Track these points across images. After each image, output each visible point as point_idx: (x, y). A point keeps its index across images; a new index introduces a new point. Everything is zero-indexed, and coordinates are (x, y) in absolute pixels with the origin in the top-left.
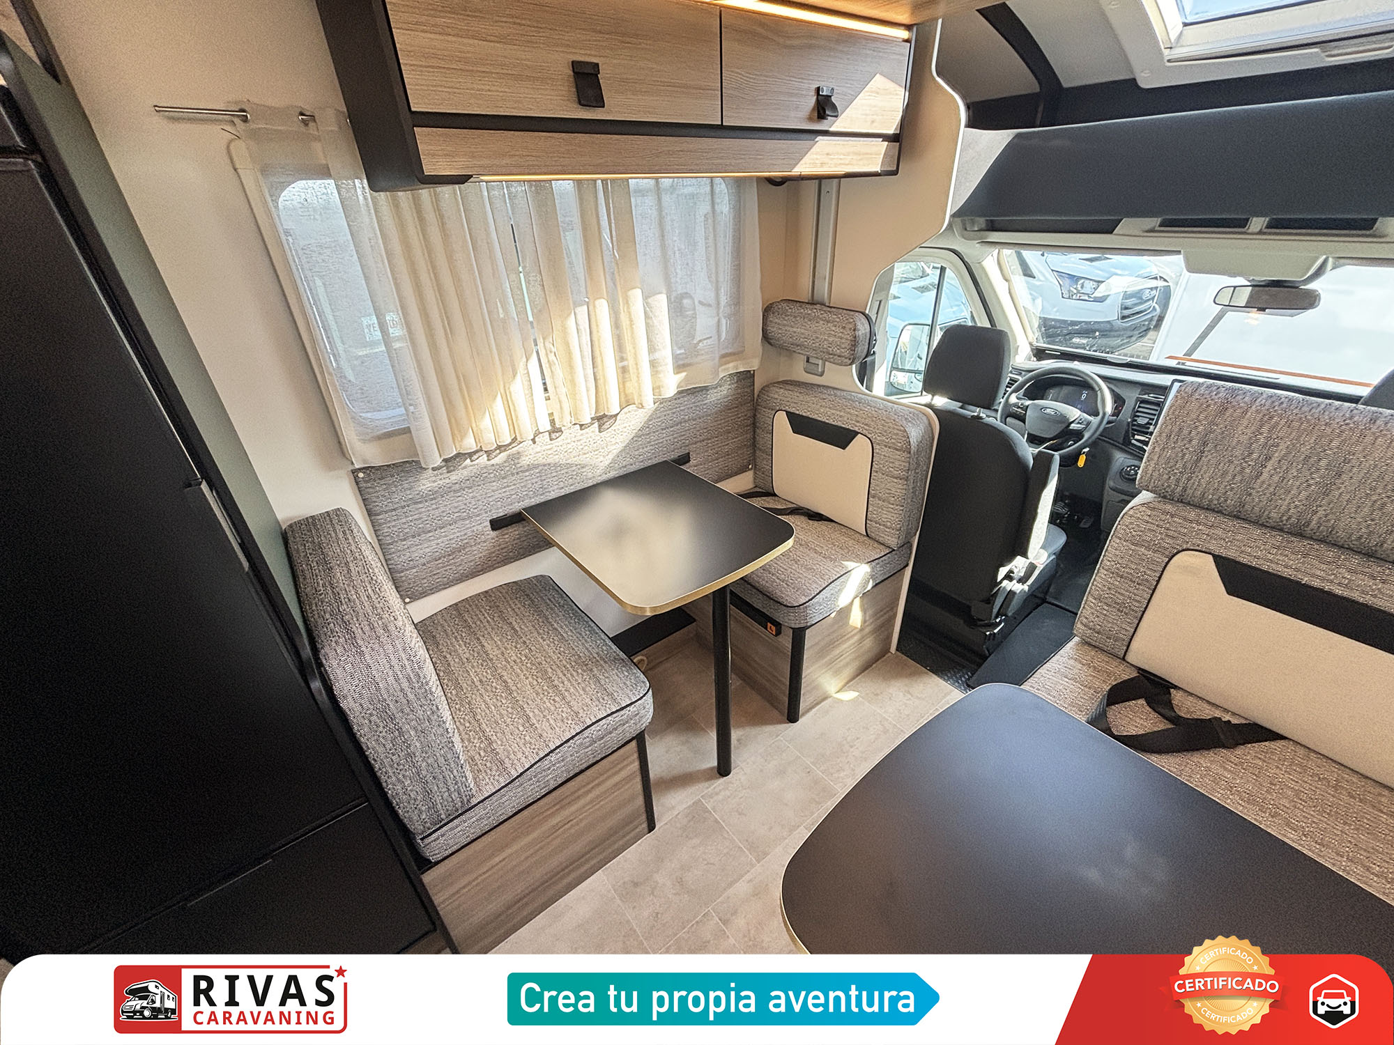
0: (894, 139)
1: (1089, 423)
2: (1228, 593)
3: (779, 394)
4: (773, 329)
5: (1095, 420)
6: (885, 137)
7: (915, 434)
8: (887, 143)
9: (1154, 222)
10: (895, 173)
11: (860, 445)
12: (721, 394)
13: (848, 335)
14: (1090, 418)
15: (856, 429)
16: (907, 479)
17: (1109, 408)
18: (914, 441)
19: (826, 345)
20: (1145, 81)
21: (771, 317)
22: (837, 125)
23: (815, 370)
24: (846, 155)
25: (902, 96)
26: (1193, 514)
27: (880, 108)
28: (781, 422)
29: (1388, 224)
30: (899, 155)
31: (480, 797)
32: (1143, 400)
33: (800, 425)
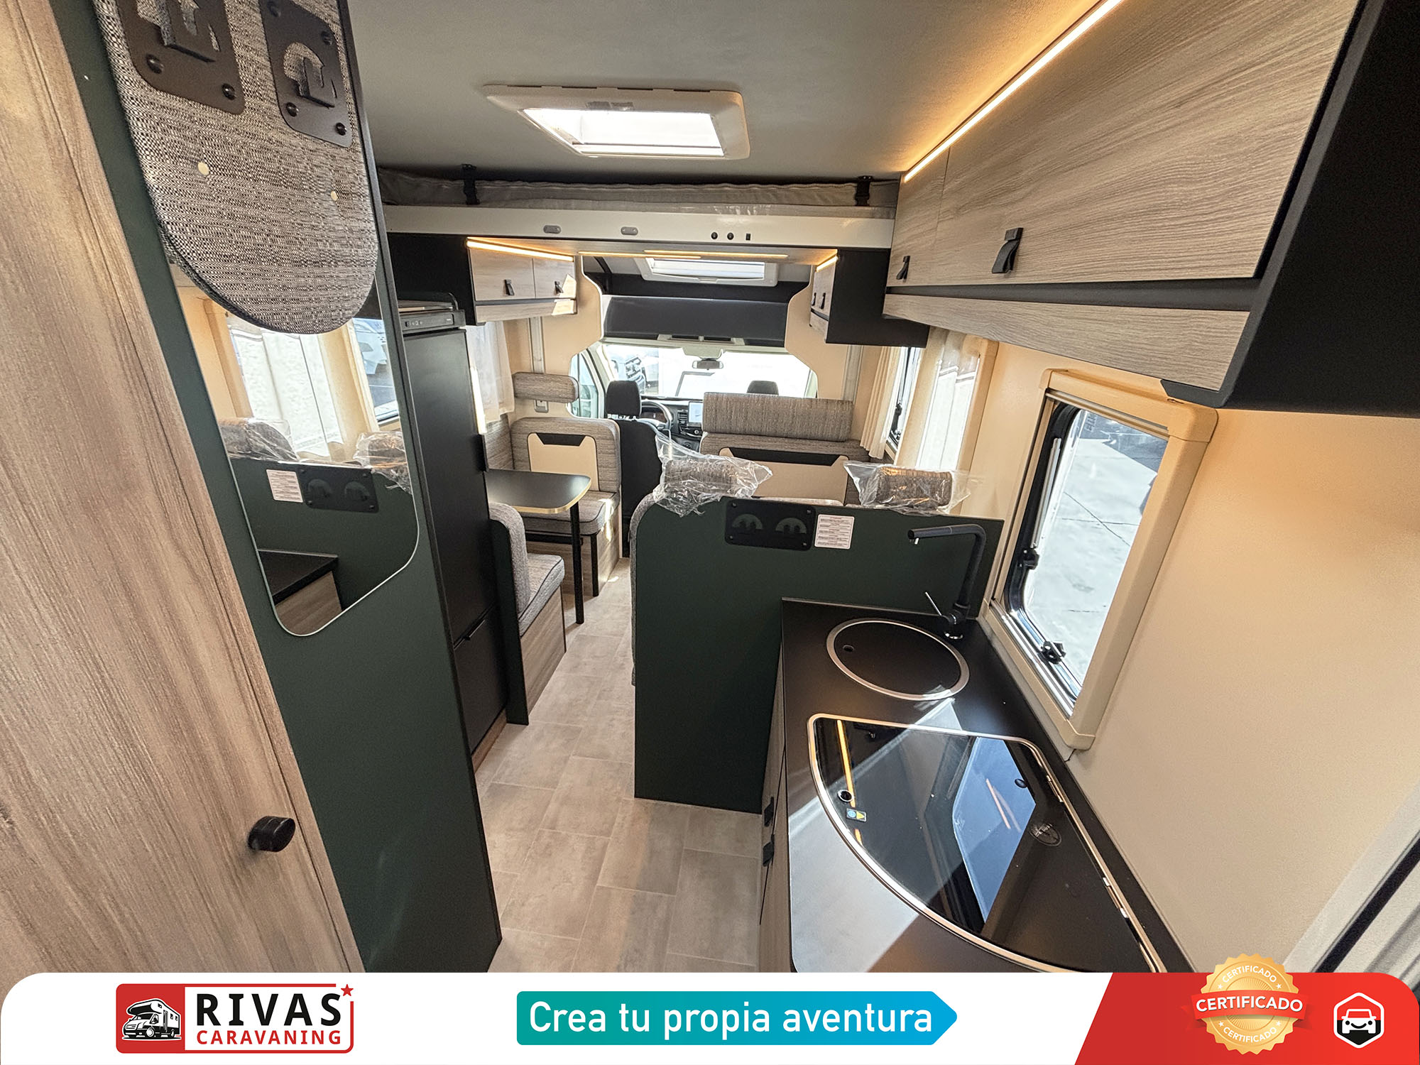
0: (575, 299)
1: (664, 426)
3: (529, 424)
4: (521, 389)
5: (666, 424)
6: (572, 299)
7: (612, 431)
8: (573, 301)
9: (670, 336)
10: (577, 314)
11: (588, 442)
12: (497, 428)
13: (569, 387)
14: (664, 424)
15: (584, 434)
16: (614, 453)
17: (670, 418)
19: (557, 393)
20: (646, 277)
21: (517, 382)
22: (561, 295)
23: (542, 409)
24: (564, 307)
25: (574, 283)
26: (720, 436)
27: (569, 288)
28: (534, 440)
29: (734, 340)
30: (577, 306)
31: (531, 599)
32: (680, 413)
33: (548, 439)
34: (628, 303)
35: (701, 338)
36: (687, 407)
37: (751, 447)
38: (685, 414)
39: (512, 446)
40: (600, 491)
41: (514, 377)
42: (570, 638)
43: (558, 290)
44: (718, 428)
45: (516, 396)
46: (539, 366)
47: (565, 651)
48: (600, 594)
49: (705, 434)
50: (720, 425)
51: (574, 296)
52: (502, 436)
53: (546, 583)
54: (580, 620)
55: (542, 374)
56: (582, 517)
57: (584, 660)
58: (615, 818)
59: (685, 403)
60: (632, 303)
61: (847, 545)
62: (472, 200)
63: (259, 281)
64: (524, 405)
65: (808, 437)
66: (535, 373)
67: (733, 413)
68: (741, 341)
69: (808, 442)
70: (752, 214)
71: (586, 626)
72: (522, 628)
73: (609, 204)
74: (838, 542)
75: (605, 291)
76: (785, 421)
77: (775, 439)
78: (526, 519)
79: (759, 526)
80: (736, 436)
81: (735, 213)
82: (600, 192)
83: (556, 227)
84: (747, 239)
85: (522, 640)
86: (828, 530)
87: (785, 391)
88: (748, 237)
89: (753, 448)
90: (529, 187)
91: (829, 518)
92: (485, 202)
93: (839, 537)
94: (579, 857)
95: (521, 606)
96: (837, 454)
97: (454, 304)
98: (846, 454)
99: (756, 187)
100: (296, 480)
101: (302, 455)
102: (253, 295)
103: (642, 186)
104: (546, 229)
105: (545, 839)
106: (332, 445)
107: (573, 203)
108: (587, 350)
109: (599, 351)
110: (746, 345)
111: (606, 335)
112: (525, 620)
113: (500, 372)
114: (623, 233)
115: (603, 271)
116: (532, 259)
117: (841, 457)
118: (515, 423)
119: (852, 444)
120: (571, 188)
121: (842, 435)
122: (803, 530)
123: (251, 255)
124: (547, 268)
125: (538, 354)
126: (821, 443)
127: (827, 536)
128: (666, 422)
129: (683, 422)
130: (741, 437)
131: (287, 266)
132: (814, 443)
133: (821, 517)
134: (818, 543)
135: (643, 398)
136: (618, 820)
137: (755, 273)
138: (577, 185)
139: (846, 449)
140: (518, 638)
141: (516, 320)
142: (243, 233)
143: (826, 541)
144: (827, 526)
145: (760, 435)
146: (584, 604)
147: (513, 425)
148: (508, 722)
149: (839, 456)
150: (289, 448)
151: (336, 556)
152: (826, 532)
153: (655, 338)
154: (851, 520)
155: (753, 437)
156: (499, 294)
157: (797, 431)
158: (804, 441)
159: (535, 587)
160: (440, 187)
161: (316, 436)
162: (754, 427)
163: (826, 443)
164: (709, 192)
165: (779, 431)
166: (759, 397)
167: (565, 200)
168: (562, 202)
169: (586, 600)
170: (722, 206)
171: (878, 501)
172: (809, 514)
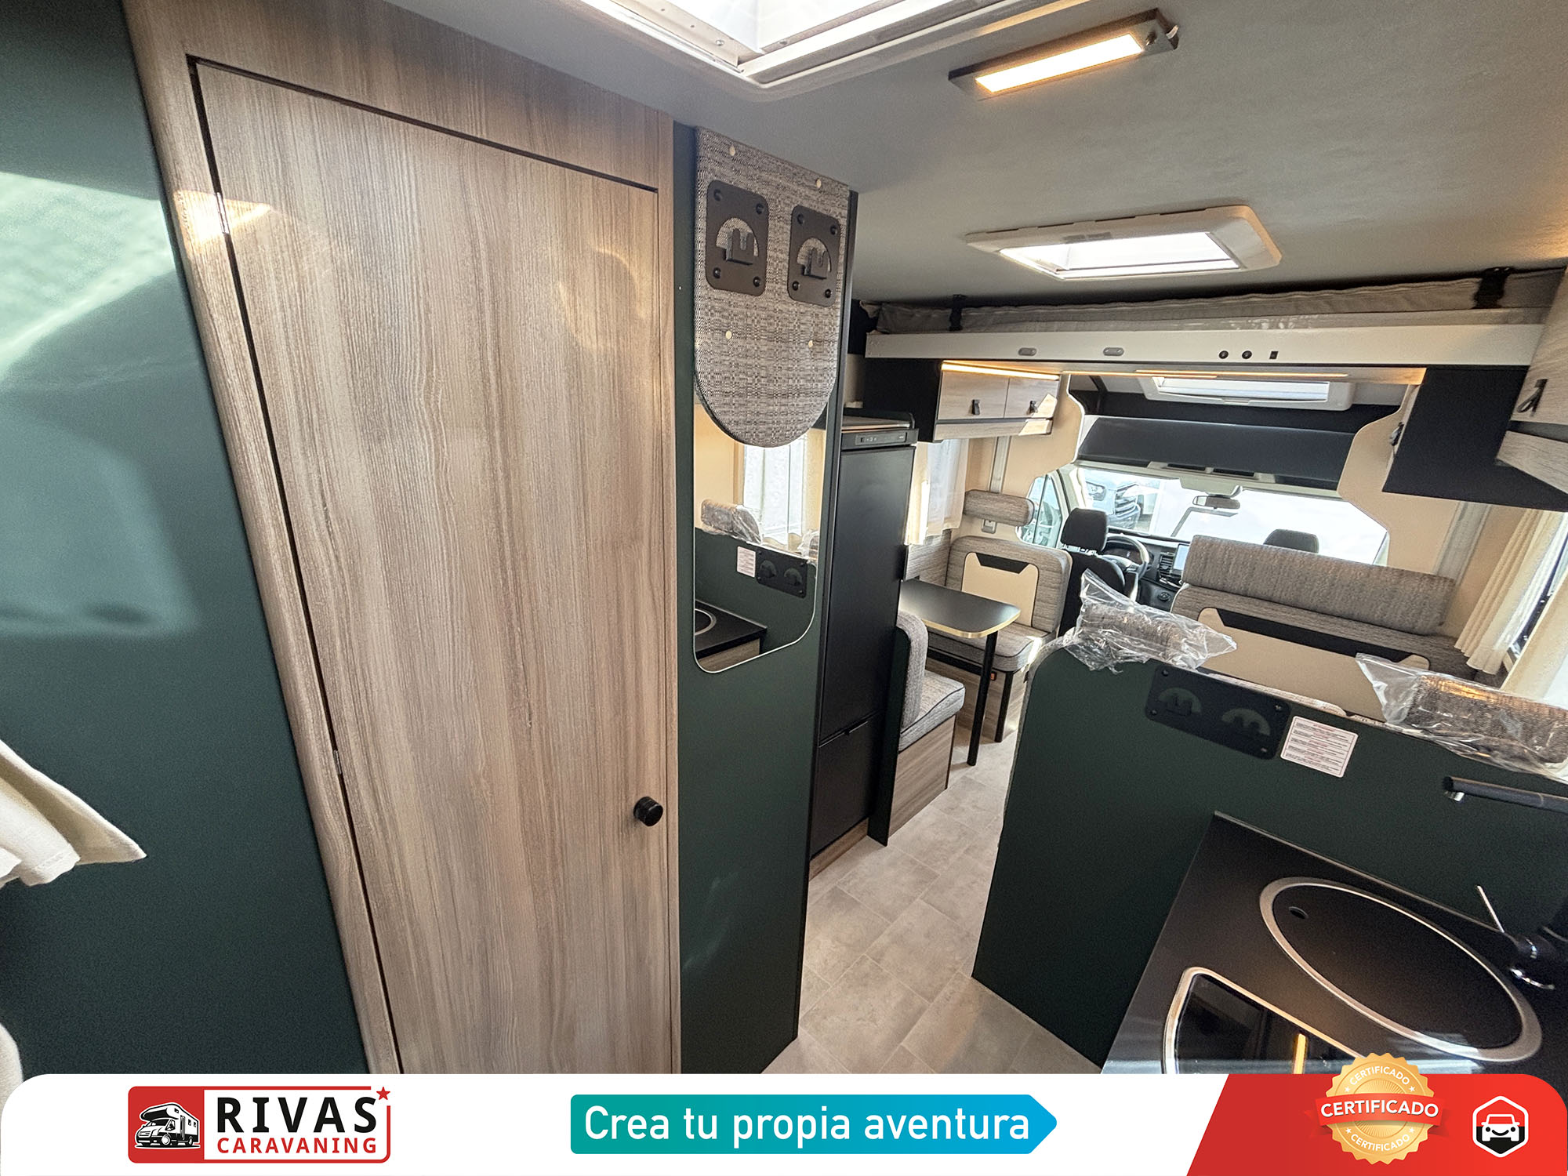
0: (1051, 419)
1: (1137, 568)
2: (1226, 625)
3: (971, 543)
4: (971, 506)
5: (1141, 566)
6: (1047, 419)
7: (1063, 564)
8: (1048, 421)
9: (1166, 465)
10: (1050, 433)
11: (1030, 572)
12: (937, 542)
13: (1023, 511)
14: (1135, 565)
15: (1027, 561)
16: (1059, 588)
17: (1147, 559)
18: (1063, 566)
19: (1009, 515)
20: (1149, 396)
21: (969, 499)
22: (1035, 415)
23: (989, 530)
24: (1036, 426)
25: (1055, 401)
26: (1206, 591)
27: (1047, 407)
28: (972, 560)
29: (1259, 475)
30: (1051, 427)
31: (919, 717)
32: (1164, 556)
33: (986, 560)
34: (1119, 425)
35: (1209, 470)
36: (1174, 550)
37: (1251, 614)
38: (1172, 558)
39: (948, 563)
40: (1032, 626)
41: (967, 494)
42: (954, 776)
43: (1032, 410)
44: (1206, 581)
45: (964, 513)
46: (997, 485)
47: (946, 788)
48: (1004, 741)
49: (1185, 585)
50: (1208, 578)
51: (1050, 416)
52: (940, 550)
53: (939, 707)
54: (972, 760)
55: (997, 493)
56: (999, 648)
57: (962, 805)
58: (942, 986)
59: (1174, 545)
60: (1123, 425)
61: (1339, 773)
62: (955, 326)
63: (743, 409)
64: (971, 522)
65: (1355, 617)
66: (990, 492)
67: (1231, 566)
68: (1271, 478)
69: (1353, 624)
70: (1286, 327)
71: (977, 769)
72: (903, 744)
73: (1097, 324)
74: (1323, 763)
75: (1089, 411)
76: (1315, 589)
77: (1294, 610)
78: (933, 636)
79: (1197, 707)
80: (1230, 596)
81: (1260, 327)
82: (1089, 312)
83: (1031, 350)
84: (1271, 358)
85: (900, 757)
86: (1308, 741)
87: (1328, 549)
88: (1274, 355)
89: (1255, 615)
90: (1013, 311)
91: (1312, 725)
92: (970, 327)
93: (1325, 755)
94: (893, 1005)
95: (906, 721)
96: (1409, 651)
97: (911, 423)
98: (1425, 654)
99: (1298, 295)
100: (754, 558)
101: (766, 540)
102: (736, 419)
103: (1138, 304)
104: (1021, 352)
105: (866, 967)
106: (791, 535)
107: (1056, 325)
108: (1058, 471)
109: (1073, 475)
110: (1277, 482)
111: (1080, 458)
112: (907, 737)
113: (954, 488)
114: (1106, 354)
115: (1096, 389)
116: (1009, 378)
117: (1414, 657)
118: (958, 540)
119: (1441, 641)
120: (1058, 310)
121: (1421, 624)
122: (1265, 729)
123: (742, 391)
124: (1024, 388)
125: (999, 474)
126: (1377, 629)
127: (1305, 748)
128: (1140, 563)
129: (1165, 568)
130: (1239, 598)
131: (763, 399)
132: (1365, 627)
133: (1297, 720)
134: (1286, 754)
135: (1111, 531)
136: (946, 990)
137: (1317, 394)
138: (1064, 307)
139: (1427, 647)
140: (896, 752)
141: (982, 439)
142: (741, 376)
143: (1302, 756)
144: (1306, 735)
145: (1270, 601)
146: (980, 746)
147: (955, 541)
148: (869, 834)
149: (1411, 654)
150: (758, 533)
151: (765, 627)
152: (1304, 743)
153: (1145, 465)
154: (1352, 738)
155: (1258, 602)
156: (964, 413)
157: (1335, 605)
158: (1345, 622)
159: (926, 706)
160: (929, 316)
161: (782, 526)
162: (1262, 589)
163: (1389, 632)
164: (1225, 305)
165: (1303, 600)
166: (1277, 551)
167: (1048, 321)
168: (1044, 324)
169: (983, 743)
170: (1243, 321)
171: (1408, 722)
172: (1277, 711)
